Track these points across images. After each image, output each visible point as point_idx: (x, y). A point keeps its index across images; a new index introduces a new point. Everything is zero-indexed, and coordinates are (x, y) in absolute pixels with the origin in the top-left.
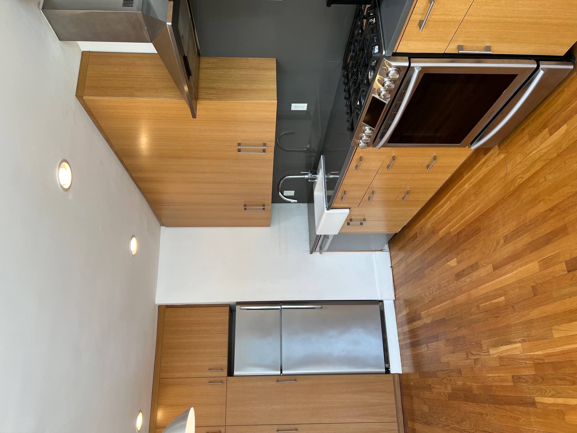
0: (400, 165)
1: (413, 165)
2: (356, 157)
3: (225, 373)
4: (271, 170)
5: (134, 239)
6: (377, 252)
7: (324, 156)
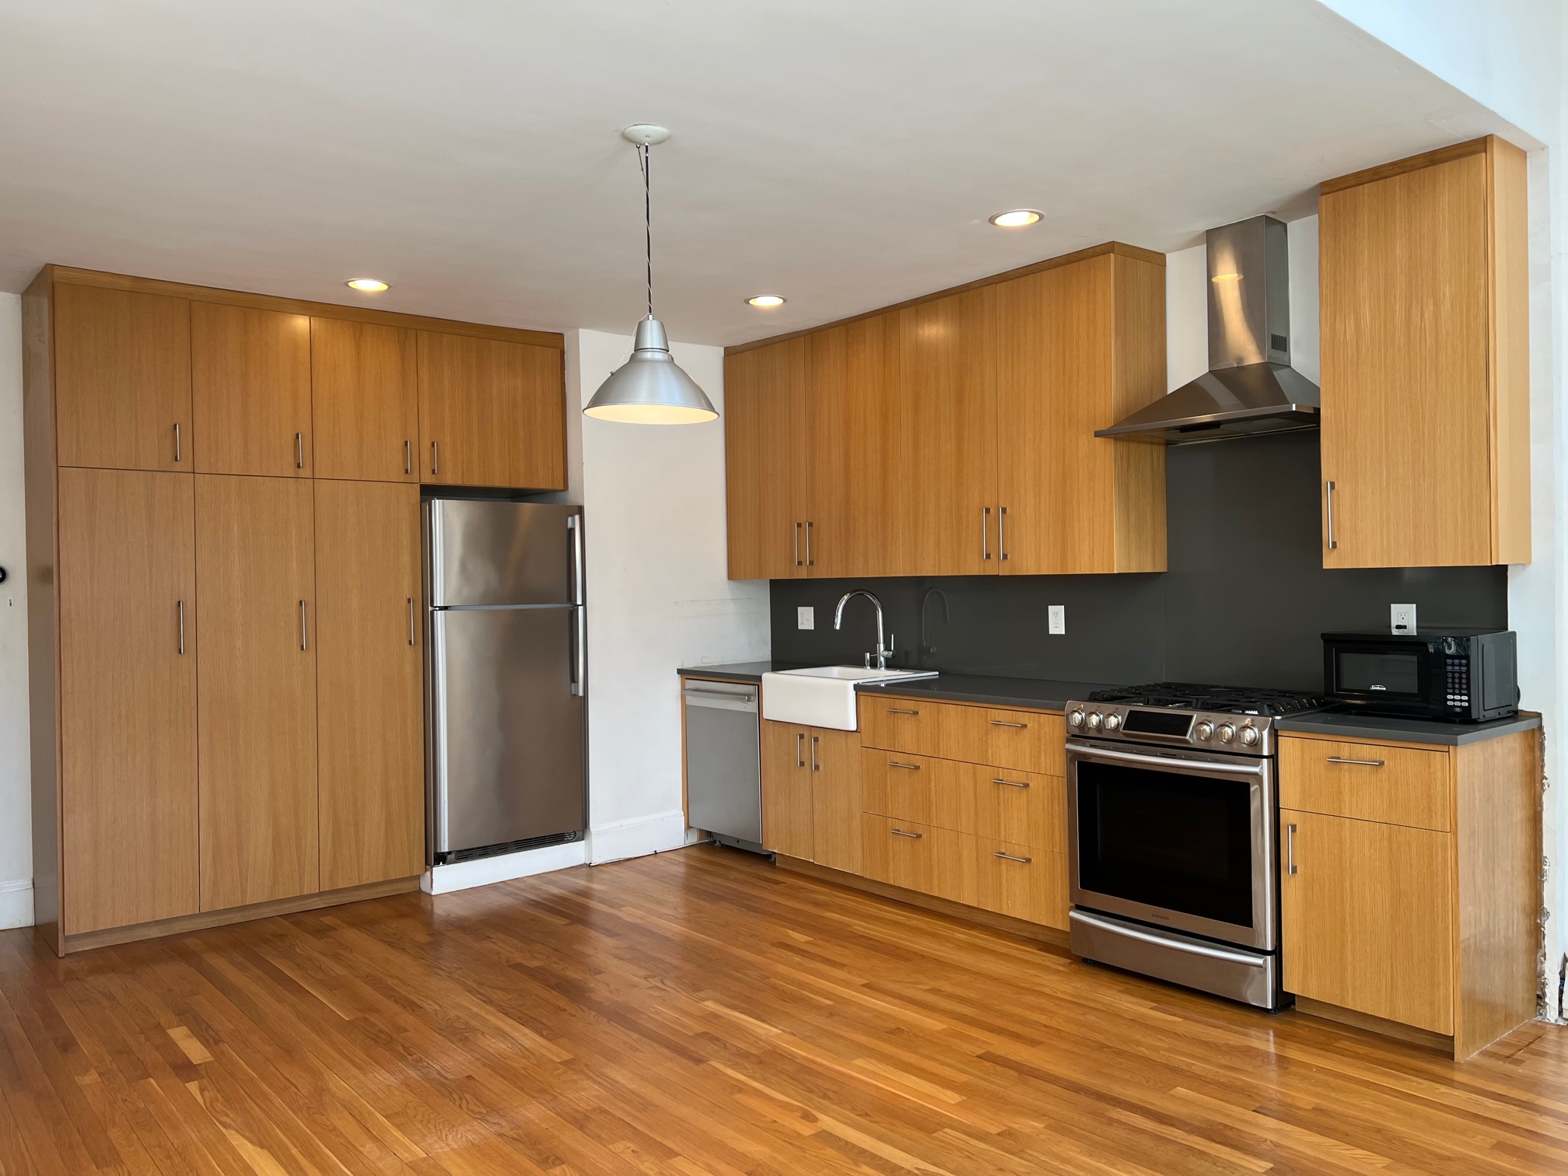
0: (1002, 802)
1: (1002, 825)
2: (1024, 717)
3: (428, 479)
4: (928, 570)
5: (781, 301)
6: (682, 819)
7: (938, 677)
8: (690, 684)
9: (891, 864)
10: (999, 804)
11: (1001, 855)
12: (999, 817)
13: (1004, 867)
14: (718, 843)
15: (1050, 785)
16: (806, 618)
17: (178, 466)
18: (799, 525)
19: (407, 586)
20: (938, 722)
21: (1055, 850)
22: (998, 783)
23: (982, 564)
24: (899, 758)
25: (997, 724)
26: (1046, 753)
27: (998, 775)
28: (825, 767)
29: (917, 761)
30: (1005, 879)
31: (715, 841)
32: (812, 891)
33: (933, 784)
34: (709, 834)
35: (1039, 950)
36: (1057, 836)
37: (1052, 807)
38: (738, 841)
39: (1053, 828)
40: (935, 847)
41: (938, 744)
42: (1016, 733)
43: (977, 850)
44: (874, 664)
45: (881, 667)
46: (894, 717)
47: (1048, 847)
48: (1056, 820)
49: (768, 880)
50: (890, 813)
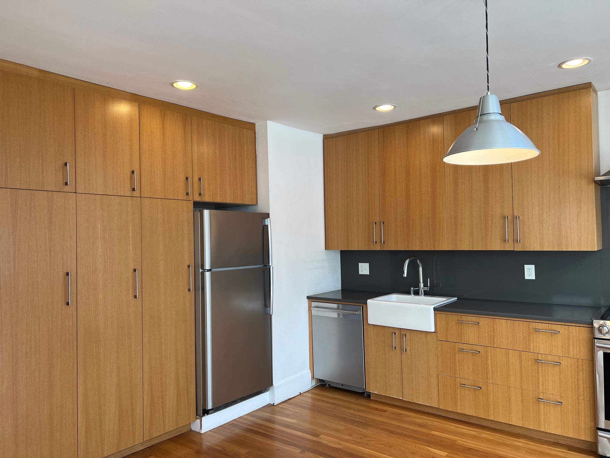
0: (540, 372)
1: (541, 384)
2: (558, 327)
3: (197, 199)
5: (393, 107)
6: (310, 374)
7: (460, 300)
8: (314, 304)
9: (459, 402)
10: (538, 372)
11: (539, 400)
12: (538, 379)
13: (542, 406)
14: (327, 385)
15: (576, 364)
16: (364, 269)
17: (66, 189)
18: (376, 223)
19: (188, 258)
20: (493, 328)
21: (580, 398)
22: (537, 361)
23: (502, 245)
24: (465, 347)
25: (536, 330)
26: (574, 347)
27: (538, 357)
28: (410, 350)
29: (479, 349)
30: (542, 412)
31: (326, 384)
32: (409, 416)
33: (490, 361)
34: (323, 381)
36: (581, 390)
37: (578, 375)
38: (342, 385)
39: (579, 386)
40: (492, 394)
41: (494, 340)
42: (552, 335)
43: (522, 396)
44: (417, 293)
45: (421, 295)
46: (461, 325)
47: (575, 396)
48: (581, 382)
49: (376, 409)
50: (458, 375)
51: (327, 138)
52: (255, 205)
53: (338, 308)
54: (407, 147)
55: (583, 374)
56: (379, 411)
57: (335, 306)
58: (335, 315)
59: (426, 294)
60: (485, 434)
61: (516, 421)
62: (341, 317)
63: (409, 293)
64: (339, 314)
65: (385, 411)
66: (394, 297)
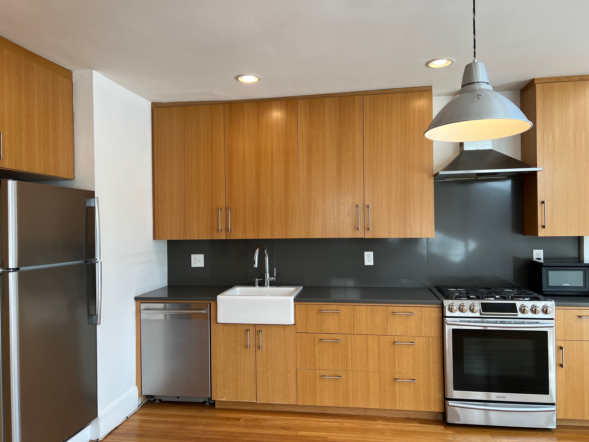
0: (396, 353)
1: (397, 364)
2: (412, 309)
5: (257, 80)
6: (137, 392)
8: (143, 306)
9: (318, 394)
10: (394, 354)
11: (395, 380)
12: (394, 361)
13: (397, 386)
14: (157, 401)
16: (198, 261)
18: (221, 209)
20: (354, 315)
21: (430, 373)
22: (394, 343)
24: (325, 336)
25: (394, 314)
26: (426, 326)
27: (394, 339)
28: (266, 347)
29: (339, 337)
30: (398, 391)
31: (155, 400)
33: (350, 348)
34: (152, 396)
35: (421, 424)
36: (431, 365)
37: (428, 352)
38: (178, 397)
39: (429, 362)
40: (351, 382)
41: (354, 327)
42: (407, 318)
43: (380, 379)
44: (262, 284)
45: (267, 286)
46: (322, 315)
47: (426, 372)
48: (431, 358)
49: (228, 419)
50: (318, 367)
51: (156, 107)
52: (72, 179)
53: (165, 309)
54: (258, 128)
55: (433, 351)
56: (232, 420)
57: (161, 306)
58: (160, 316)
59: (272, 284)
60: (348, 423)
61: (374, 404)
62: (168, 318)
63: (253, 284)
64: (165, 315)
65: (239, 419)
66: (238, 290)
